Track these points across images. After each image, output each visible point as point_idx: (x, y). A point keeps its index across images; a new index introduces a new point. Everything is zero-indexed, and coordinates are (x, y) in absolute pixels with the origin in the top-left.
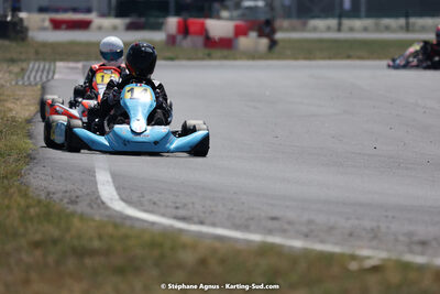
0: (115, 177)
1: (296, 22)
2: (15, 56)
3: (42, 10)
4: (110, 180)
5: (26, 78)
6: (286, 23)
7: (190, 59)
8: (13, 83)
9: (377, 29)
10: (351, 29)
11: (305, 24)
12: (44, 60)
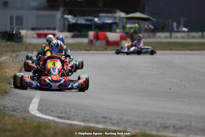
0: (41, 100)
1: (151, 34)
2: (15, 49)
3: (33, 29)
4: (38, 102)
5: (18, 59)
6: (146, 35)
7: (97, 50)
8: (11, 61)
9: (188, 37)
10: (176, 37)
11: (155, 35)
12: (29, 51)
